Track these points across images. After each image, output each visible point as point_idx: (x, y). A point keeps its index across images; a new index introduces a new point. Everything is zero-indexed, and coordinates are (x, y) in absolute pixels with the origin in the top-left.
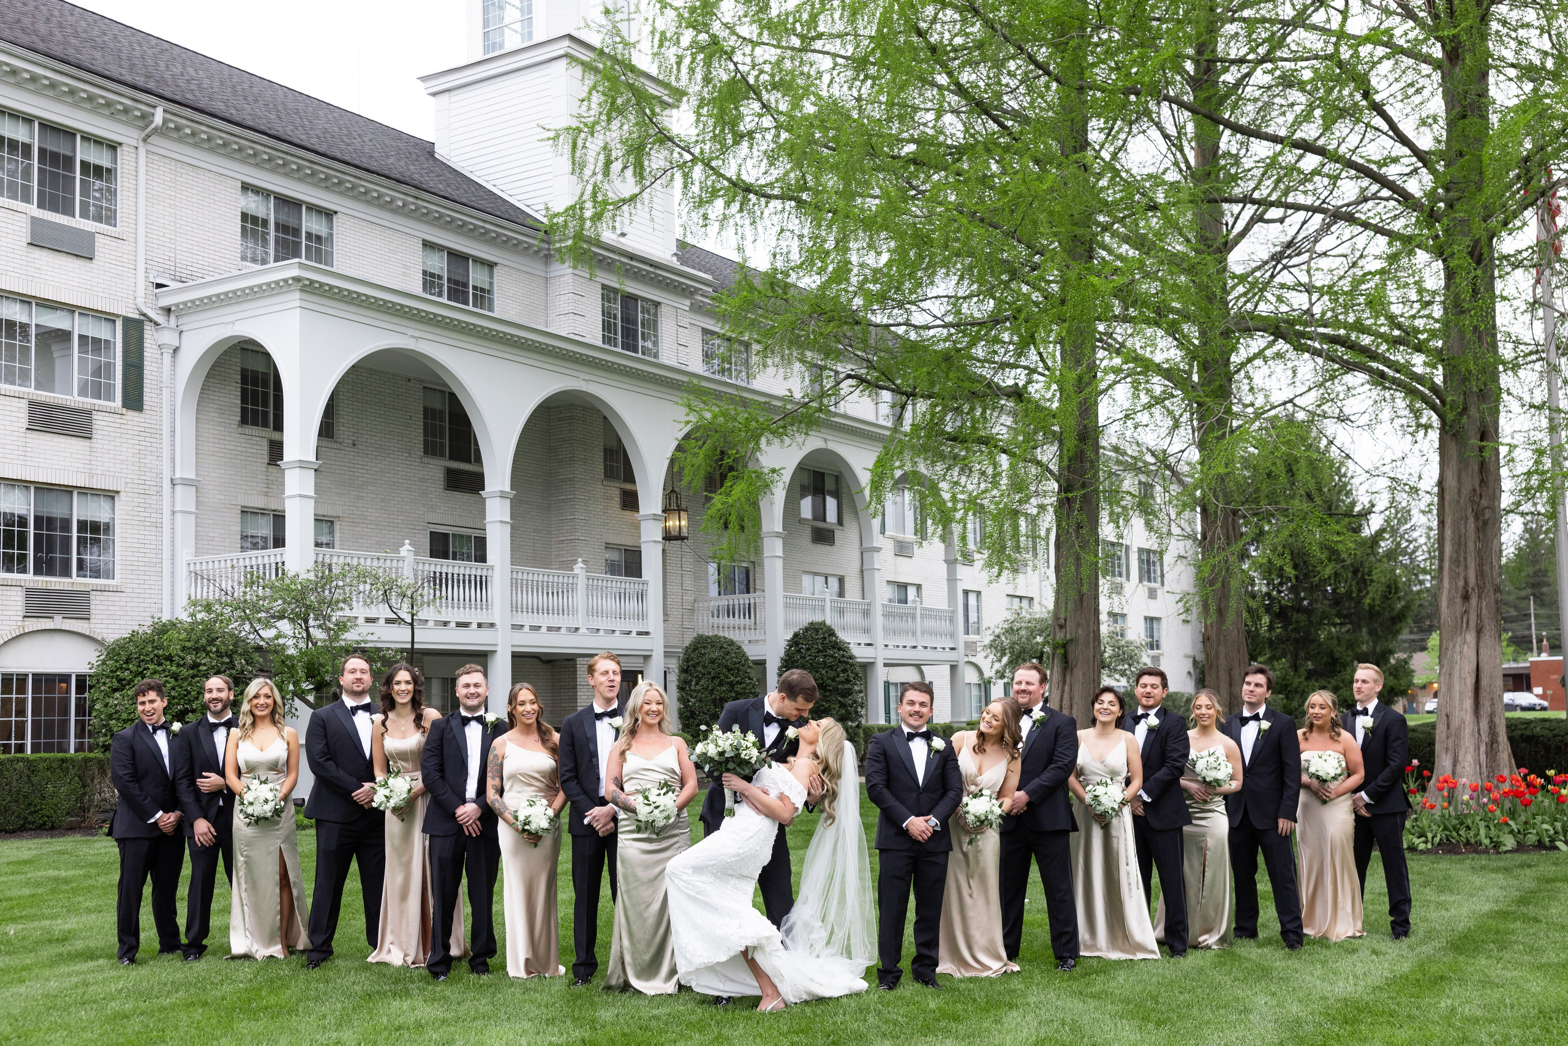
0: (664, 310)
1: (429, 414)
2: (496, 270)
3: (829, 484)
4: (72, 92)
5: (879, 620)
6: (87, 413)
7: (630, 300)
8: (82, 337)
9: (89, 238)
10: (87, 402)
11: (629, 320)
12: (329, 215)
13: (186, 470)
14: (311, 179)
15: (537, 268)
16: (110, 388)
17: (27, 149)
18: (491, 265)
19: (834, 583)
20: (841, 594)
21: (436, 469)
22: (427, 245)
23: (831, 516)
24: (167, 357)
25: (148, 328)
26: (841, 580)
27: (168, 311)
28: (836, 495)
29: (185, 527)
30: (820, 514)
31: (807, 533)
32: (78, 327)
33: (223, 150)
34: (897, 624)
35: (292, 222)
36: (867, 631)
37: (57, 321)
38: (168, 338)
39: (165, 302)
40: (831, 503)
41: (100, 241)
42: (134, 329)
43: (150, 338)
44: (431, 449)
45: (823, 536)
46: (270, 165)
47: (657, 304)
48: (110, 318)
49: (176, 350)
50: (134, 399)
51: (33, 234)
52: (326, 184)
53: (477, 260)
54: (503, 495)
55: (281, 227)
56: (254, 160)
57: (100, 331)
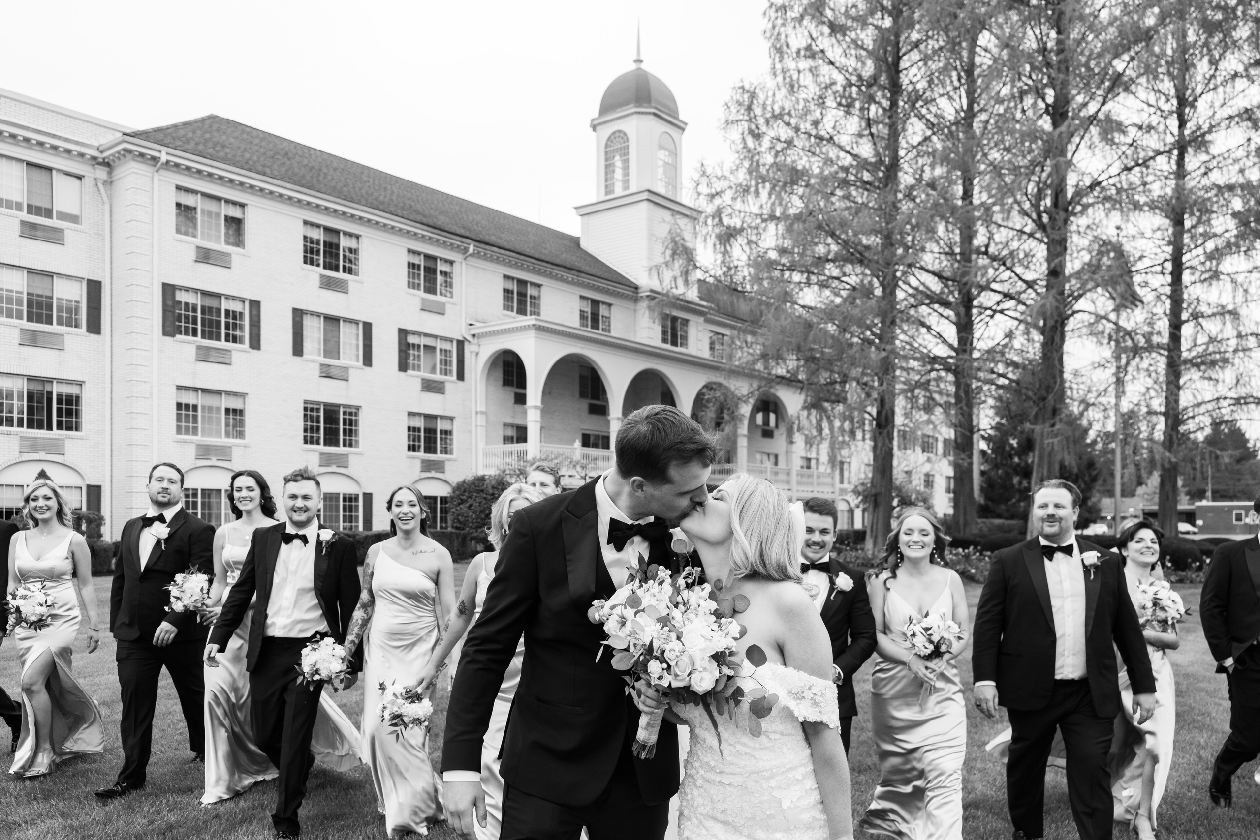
0: (691, 324)
1: (582, 378)
2: (613, 308)
3: (772, 407)
4: (438, 240)
5: (794, 478)
6: (442, 383)
7: (674, 319)
8: (441, 350)
9: (443, 305)
10: (442, 378)
11: (674, 329)
12: (539, 286)
13: (481, 407)
14: (534, 271)
15: (631, 305)
16: (451, 371)
17: (419, 266)
18: (610, 305)
19: (772, 458)
20: (776, 464)
21: (584, 404)
22: (582, 297)
23: (772, 423)
24: (474, 356)
25: (466, 344)
26: (776, 456)
27: (474, 336)
28: (775, 412)
29: (481, 432)
30: (766, 422)
31: (759, 433)
32: (439, 345)
33: (497, 261)
34: (805, 480)
35: (523, 291)
36: (789, 482)
37: (430, 342)
38: (474, 348)
39: (473, 332)
40: (772, 417)
41: (448, 306)
42: (461, 344)
43: (468, 348)
44: (583, 395)
45: (768, 434)
46: (516, 266)
47: (687, 321)
48: (451, 340)
49: (477, 354)
50: (461, 376)
51: (423, 304)
52: (539, 273)
53: (604, 303)
54: (618, 419)
55: (519, 294)
56: (510, 265)
57: (446, 346)
